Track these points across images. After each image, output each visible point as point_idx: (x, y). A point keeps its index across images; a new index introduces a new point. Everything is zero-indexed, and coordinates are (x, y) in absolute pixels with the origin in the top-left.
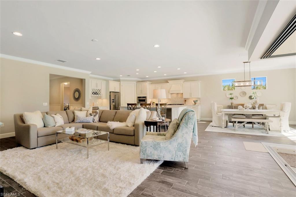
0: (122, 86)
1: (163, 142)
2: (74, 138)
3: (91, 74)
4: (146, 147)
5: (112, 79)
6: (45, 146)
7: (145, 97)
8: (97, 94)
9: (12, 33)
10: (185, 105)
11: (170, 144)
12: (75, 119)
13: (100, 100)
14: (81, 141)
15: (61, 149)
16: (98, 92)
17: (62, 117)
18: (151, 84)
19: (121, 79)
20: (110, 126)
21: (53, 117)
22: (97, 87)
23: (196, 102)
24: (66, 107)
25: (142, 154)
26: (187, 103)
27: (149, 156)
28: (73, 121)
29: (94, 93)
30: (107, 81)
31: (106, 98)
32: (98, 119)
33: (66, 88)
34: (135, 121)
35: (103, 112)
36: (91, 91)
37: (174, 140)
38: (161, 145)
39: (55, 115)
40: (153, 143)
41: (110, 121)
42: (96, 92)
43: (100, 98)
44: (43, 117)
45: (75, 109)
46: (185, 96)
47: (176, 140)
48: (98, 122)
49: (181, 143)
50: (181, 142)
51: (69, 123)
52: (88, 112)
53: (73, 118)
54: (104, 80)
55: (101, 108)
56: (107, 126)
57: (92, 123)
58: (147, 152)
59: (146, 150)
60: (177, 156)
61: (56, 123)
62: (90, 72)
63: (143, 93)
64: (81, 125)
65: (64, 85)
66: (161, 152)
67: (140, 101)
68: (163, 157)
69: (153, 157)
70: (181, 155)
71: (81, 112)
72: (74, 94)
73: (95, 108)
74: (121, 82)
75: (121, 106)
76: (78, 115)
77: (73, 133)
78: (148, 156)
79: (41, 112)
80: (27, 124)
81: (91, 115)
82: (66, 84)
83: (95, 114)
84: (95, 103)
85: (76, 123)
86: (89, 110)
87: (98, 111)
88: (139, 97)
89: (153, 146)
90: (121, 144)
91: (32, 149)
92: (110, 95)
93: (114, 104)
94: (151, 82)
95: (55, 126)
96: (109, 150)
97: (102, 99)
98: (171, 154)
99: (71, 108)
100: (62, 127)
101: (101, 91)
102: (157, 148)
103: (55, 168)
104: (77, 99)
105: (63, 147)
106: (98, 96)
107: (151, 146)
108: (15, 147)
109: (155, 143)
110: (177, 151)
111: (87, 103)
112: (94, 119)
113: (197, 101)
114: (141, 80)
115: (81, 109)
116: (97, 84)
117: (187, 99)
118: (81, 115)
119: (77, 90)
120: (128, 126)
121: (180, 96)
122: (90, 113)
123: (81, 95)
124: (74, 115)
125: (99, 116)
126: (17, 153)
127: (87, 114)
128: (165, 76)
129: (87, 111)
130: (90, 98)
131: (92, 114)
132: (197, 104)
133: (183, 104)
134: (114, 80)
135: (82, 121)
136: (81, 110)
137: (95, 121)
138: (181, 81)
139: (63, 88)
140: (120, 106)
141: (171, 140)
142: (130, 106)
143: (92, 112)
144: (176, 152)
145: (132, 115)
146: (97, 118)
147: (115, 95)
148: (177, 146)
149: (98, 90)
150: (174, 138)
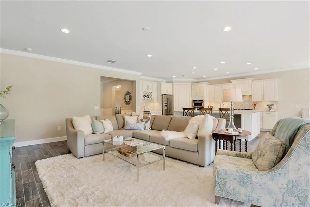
0: (175, 87)
1: (257, 175)
2: (123, 151)
3: (142, 75)
4: (226, 178)
5: (164, 80)
6: (92, 155)
7: (202, 100)
8: (148, 97)
9: (60, 30)
10: (255, 110)
11: (272, 180)
12: (125, 125)
13: (151, 104)
14: (130, 156)
15: (108, 161)
16: (150, 95)
17: (111, 122)
18: (209, 85)
19: (174, 80)
20: (165, 137)
21: (102, 122)
22: (148, 89)
23: (271, 107)
24: (118, 111)
25: (217, 189)
26: (257, 108)
27: (231, 194)
28: (123, 127)
29: (145, 97)
30: (159, 83)
31: (158, 102)
32: (150, 126)
33: (118, 92)
34: (198, 131)
35: (155, 118)
36: (143, 94)
37: (280, 174)
38: (253, 179)
39: (104, 120)
40: (238, 174)
41: (164, 130)
42: (147, 95)
43: (152, 101)
44: (92, 122)
45: (125, 113)
46: (254, 99)
47: (284, 174)
48: (150, 129)
49: (296, 181)
50: (294, 180)
51: (119, 129)
52: (139, 117)
53: (123, 124)
54: (155, 82)
55: (153, 113)
56: (162, 136)
57: (143, 132)
58: (227, 186)
59: (225, 184)
60: (287, 203)
61: (105, 129)
62: (141, 73)
63: (199, 96)
64: (130, 133)
65: (116, 88)
66: (252, 191)
67: (195, 104)
68: (258, 201)
69: (238, 197)
70: (295, 203)
71: (132, 117)
72: (125, 97)
73: (147, 113)
74: (174, 83)
75: (175, 110)
76: (128, 121)
77: (121, 144)
78: (229, 193)
79: (90, 117)
80: (76, 129)
81: (142, 121)
82: (118, 87)
83: (146, 120)
84: (146, 107)
85: (126, 129)
86: (139, 115)
87: (150, 116)
88: (194, 101)
89: (238, 179)
90: (180, 162)
91: (80, 158)
92: (162, 98)
93: (166, 108)
94: (209, 83)
95: (103, 133)
96: (164, 170)
97: (154, 103)
98: (273, 198)
99: (123, 112)
100: (110, 135)
101: (152, 94)
102: (246, 183)
103: (97, 191)
104: (128, 103)
105: (110, 159)
106: (150, 99)
107: (235, 179)
108: (65, 154)
109: (241, 174)
110: (286, 195)
111: (138, 107)
112: (146, 126)
113: (272, 105)
114: (196, 81)
115: (132, 113)
116: (148, 86)
117: (258, 102)
118: (131, 120)
119: (128, 94)
120: (188, 138)
121: (247, 98)
122: (141, 118)
123: (132, 98)
124: (124, 121)
125: (151, 123)
126: (65, 161)
127: (137, 120)
128: (228, 75)
129: (137, 116)
130: (141, 101)
131: (144, 120)
132: (272, 109)
133: (252, 109)
134: (165, 82)
135: (132, 128)
136: (131, 116)
137: (146, 129)
138: (250, 80)
139: (115, 91)
140: (173, 110)
141: (273, 173)
142: (186, 111)
143: (143, 117)
144: (283, 195)
145: (193, 124)
146: (148, 125)
147: (168, 98)
148: (285, 186)
149: (150, 92)
150: (279, 170)
